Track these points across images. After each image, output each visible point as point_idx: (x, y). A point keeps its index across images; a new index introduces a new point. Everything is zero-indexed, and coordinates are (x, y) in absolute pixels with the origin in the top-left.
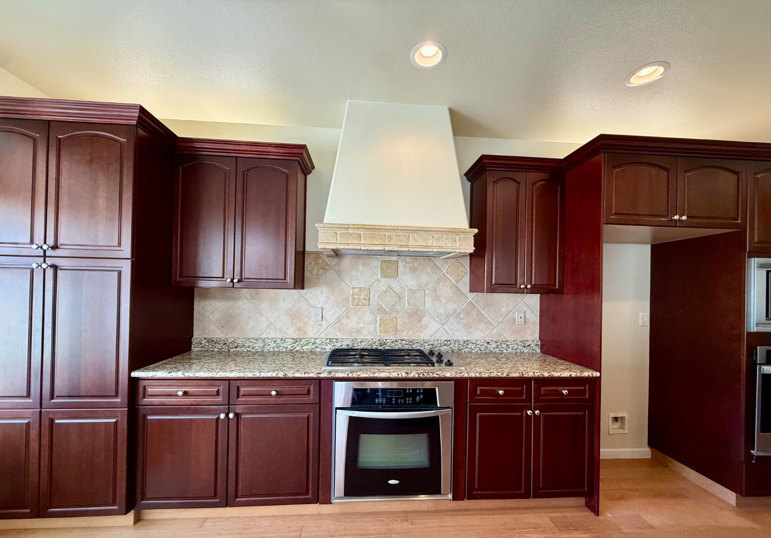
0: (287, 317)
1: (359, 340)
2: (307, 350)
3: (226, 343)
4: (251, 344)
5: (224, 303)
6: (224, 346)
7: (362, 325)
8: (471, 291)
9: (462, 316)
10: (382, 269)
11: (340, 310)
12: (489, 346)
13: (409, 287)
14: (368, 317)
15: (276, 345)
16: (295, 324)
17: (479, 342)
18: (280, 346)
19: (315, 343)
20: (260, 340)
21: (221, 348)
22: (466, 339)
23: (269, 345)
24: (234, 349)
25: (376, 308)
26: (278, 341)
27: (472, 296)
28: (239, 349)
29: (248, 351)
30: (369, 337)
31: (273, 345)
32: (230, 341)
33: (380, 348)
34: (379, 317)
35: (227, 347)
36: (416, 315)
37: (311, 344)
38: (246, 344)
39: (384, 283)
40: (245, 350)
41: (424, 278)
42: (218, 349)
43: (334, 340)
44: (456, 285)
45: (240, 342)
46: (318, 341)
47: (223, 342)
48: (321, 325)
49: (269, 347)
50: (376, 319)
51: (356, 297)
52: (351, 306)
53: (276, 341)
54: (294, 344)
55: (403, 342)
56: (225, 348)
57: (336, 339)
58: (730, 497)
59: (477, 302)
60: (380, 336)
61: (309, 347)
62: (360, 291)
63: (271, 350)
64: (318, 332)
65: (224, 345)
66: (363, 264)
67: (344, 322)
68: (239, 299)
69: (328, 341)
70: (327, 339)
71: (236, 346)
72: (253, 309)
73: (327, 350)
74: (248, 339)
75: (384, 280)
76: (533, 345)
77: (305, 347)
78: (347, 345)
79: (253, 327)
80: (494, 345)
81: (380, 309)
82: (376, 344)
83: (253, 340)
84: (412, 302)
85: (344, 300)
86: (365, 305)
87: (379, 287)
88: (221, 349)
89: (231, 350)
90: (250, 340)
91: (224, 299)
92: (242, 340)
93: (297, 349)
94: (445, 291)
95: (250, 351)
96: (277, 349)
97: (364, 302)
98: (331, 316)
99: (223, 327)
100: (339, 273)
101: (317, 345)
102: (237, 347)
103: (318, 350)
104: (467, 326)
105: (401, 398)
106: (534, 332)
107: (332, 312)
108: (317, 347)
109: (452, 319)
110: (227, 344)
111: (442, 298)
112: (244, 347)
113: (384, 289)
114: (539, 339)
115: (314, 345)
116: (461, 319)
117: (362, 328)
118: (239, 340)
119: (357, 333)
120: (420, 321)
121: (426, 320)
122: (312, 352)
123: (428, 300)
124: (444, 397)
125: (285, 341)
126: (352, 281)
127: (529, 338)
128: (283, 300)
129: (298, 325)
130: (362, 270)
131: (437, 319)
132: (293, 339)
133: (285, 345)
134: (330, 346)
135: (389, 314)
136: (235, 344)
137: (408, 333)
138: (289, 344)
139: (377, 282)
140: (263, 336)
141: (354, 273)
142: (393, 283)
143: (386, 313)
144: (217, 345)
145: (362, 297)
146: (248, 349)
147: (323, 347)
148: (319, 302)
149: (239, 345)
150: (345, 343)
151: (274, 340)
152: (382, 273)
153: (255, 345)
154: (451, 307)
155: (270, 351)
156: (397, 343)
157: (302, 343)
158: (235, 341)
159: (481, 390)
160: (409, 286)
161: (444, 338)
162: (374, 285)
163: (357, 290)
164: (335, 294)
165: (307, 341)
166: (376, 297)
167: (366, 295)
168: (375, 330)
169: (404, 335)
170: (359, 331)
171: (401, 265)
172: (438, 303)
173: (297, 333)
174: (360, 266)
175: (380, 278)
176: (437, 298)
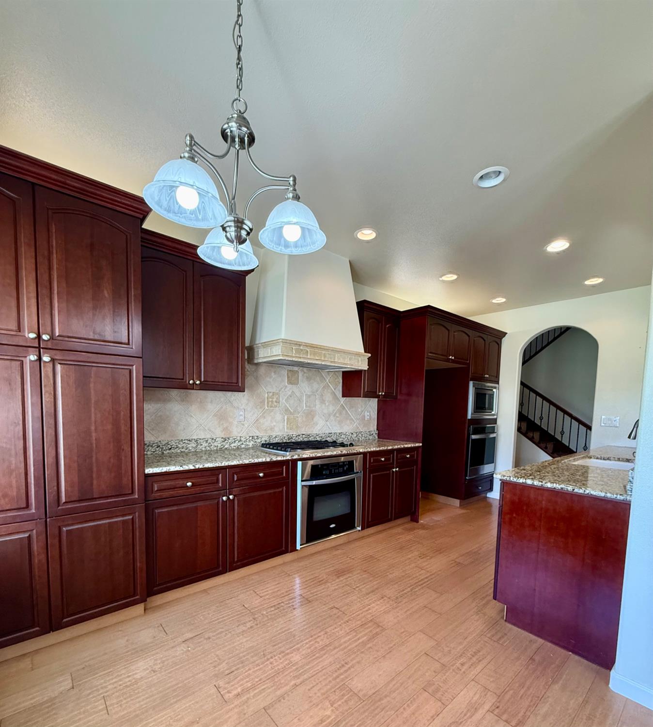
0: (216, 418)
1: (274, 436)
2: (234, 448)
3: (159, 446)
4: (184, 445)
5: (153, 405)
6: (157, 449)
7: (275, 424)
8: (343, 396)
9: (337, 415)
10: (288, 377)
11: (258, 411)
12: (353, 436)
13: (306, 393)
14: (279, 417)
15: (207, 444)
16: (223, 424)
17: (347, 433)
18: (211, 445)
19: (241, 441)
20: (193, 441)
21: (154, 450)
22: (340, 432)
23: (201, 445)
24: (168, 451)
25: (284, 410)
26: (210, 441)
27: (343, 400)
28: (173, 451)
29: (182, 452)
30: (280, 434)
31: (205, 444)
32: (164, 443)
33: (288, 441)
34: (286, 417)
35: (160, 450)
36: (310, 415)
37: (237, 441)
38: (179, 446)
39: (290, 389)
40: (179, 451)
41: (315, 386)
42: (151, 452)
43: (256, 437)
44: (334, 392)
45: (174, 443)
46: (243, 439)
47: (156, 444)
48: (243, 425)
49: (202, 446)
50: (284, 418)
51: (270, 400)
52: (266, 408)
53: (207, 441)
54: (224, 443)
55: (304, 436)
56: (159, 452)
57: (257, 436)
58: (457, 502)
59: (346, 405)
60: (287, 432)
61: (235, 444)
62: (273, 395)
63: (204, 449)
64: (241, 431)
65: (157, 447)
66: (275, 372)
67: (262, 422)
68: (169, 400)
69: (251, 438)
70: (250, 437)
71: (170, 447)
72: (183, 411)
73: (250, 446)
74: (182, 440)
75: (290, 386)
76: (374, 434)
77: (233, 445)
78: (266, 441)
79: (184, 429)
80: (355, 435)
81: (287, 410)
82: (286, 438)
83: (186, 441)
84: (308, 404)
85: (261, 402)
86: (277, 407)
87: (286, 391)
88: (154, 452)
89: (165, 452)
90: (184, 442)
91: (153, 401)
92: (176, 442)
93: (226, 447)
94: (328, 397)
95: (184, 452)
96: (208, 448)
97: (276, 404)
98: (251, 416)
99: (153, 429)
100: (257, 378)
101: (242, 442)
102: (170, 449)
103: (243, 446)
104: (340, 422)
105: (337, 469)
106: (374, 425)
107: (252, 413)
108: (243, 444)
109: (332, 418)
110: (161, 447)
111: (326, 402)
112: (177, 449)
113: (290, 393)
114: (377, 429)
115: (240, 442)
116: (337, 417)
117: (274, 426)
118: (172, 442)
119: (271, 430)
120: (313, 419)
121: (316, 419)
122: (238, 448)
123: (318, 402)
124: (358, 465)
125: (215, 440)
126: (267, 386)
127: (372, 429)
128: (211, 402)
129: (225, 425)
130: (274, 377)
131: (323, 417)
132: (222, 438)
133: (216, 444)
134: (252, 443)
135: (293, 414)
136: (169, 446)
137: (305, 429)
138: (219, 442)
139: (284, 388)
140: (195, 437)
141: (268, 379)
142: (294, 388)
143: (291, 413)
144: (150, 448)
145: (274, 400)
146: (182, 450)
147: (247, 443)
148: (242, 405)
149: (173, 446)
150: (263, 439)
151: (206, 440)
152: (288, 380)
153: (189, 446)
154: (331, 408)
155: (202, 451)
156: (300, 437)
157: (230, 441)
158: (169, 443)
159: (373, 460)
160: (306, 391)
161: (327, 432)
162: (283, 390)
163: (271, 394)
164: (255, 398)
165: (234, 439)
166: (284, 400)
167: (277, 398)
168: (284, 428)
169: (304, 431)
170: (272, 429)
171: (300, 374)
172: (323, 405)
173: (224, 432)
174: (273, 374)
175: (286, 384)
176: (323, 402)
